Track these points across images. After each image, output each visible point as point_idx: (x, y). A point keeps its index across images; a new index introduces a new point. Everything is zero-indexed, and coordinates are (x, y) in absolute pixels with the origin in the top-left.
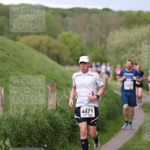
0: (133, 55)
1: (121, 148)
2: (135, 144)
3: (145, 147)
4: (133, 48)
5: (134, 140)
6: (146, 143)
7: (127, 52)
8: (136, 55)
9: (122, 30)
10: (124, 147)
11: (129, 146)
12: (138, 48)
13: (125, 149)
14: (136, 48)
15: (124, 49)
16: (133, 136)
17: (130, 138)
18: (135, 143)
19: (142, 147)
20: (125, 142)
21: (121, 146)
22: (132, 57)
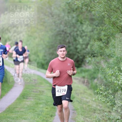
0: (15, 34)
1: (5, 110)
2: (17, 108)
3: (25, 109)
4: (15, 29)
5: (16, 104)
6: (26, 106)
7: (10, 32)
8: (18, 34)
9: (7, 14)
10: (8, 110)
11: (12, 108)
12: (19, 29)
13: (8, 111)
14: (17, 28)
15: (7, 29)
16: (15, 100)
17: (12, 102)
18: (17, 106)
19: (22, 110)
20: (8, 105)
21: (6, 109)
22: (15, 36)
